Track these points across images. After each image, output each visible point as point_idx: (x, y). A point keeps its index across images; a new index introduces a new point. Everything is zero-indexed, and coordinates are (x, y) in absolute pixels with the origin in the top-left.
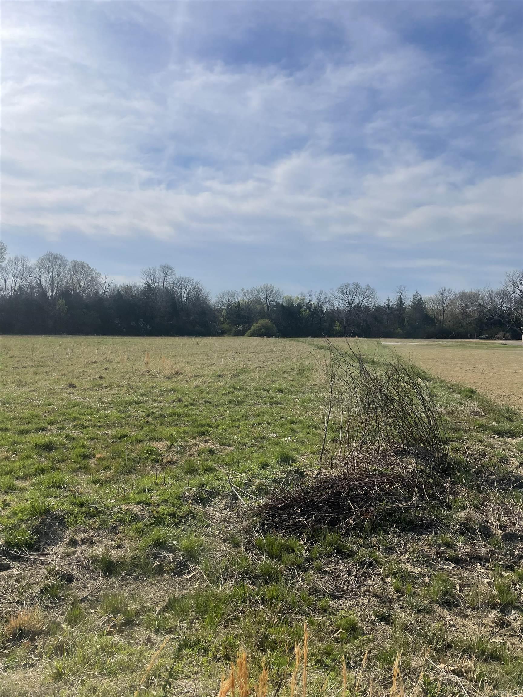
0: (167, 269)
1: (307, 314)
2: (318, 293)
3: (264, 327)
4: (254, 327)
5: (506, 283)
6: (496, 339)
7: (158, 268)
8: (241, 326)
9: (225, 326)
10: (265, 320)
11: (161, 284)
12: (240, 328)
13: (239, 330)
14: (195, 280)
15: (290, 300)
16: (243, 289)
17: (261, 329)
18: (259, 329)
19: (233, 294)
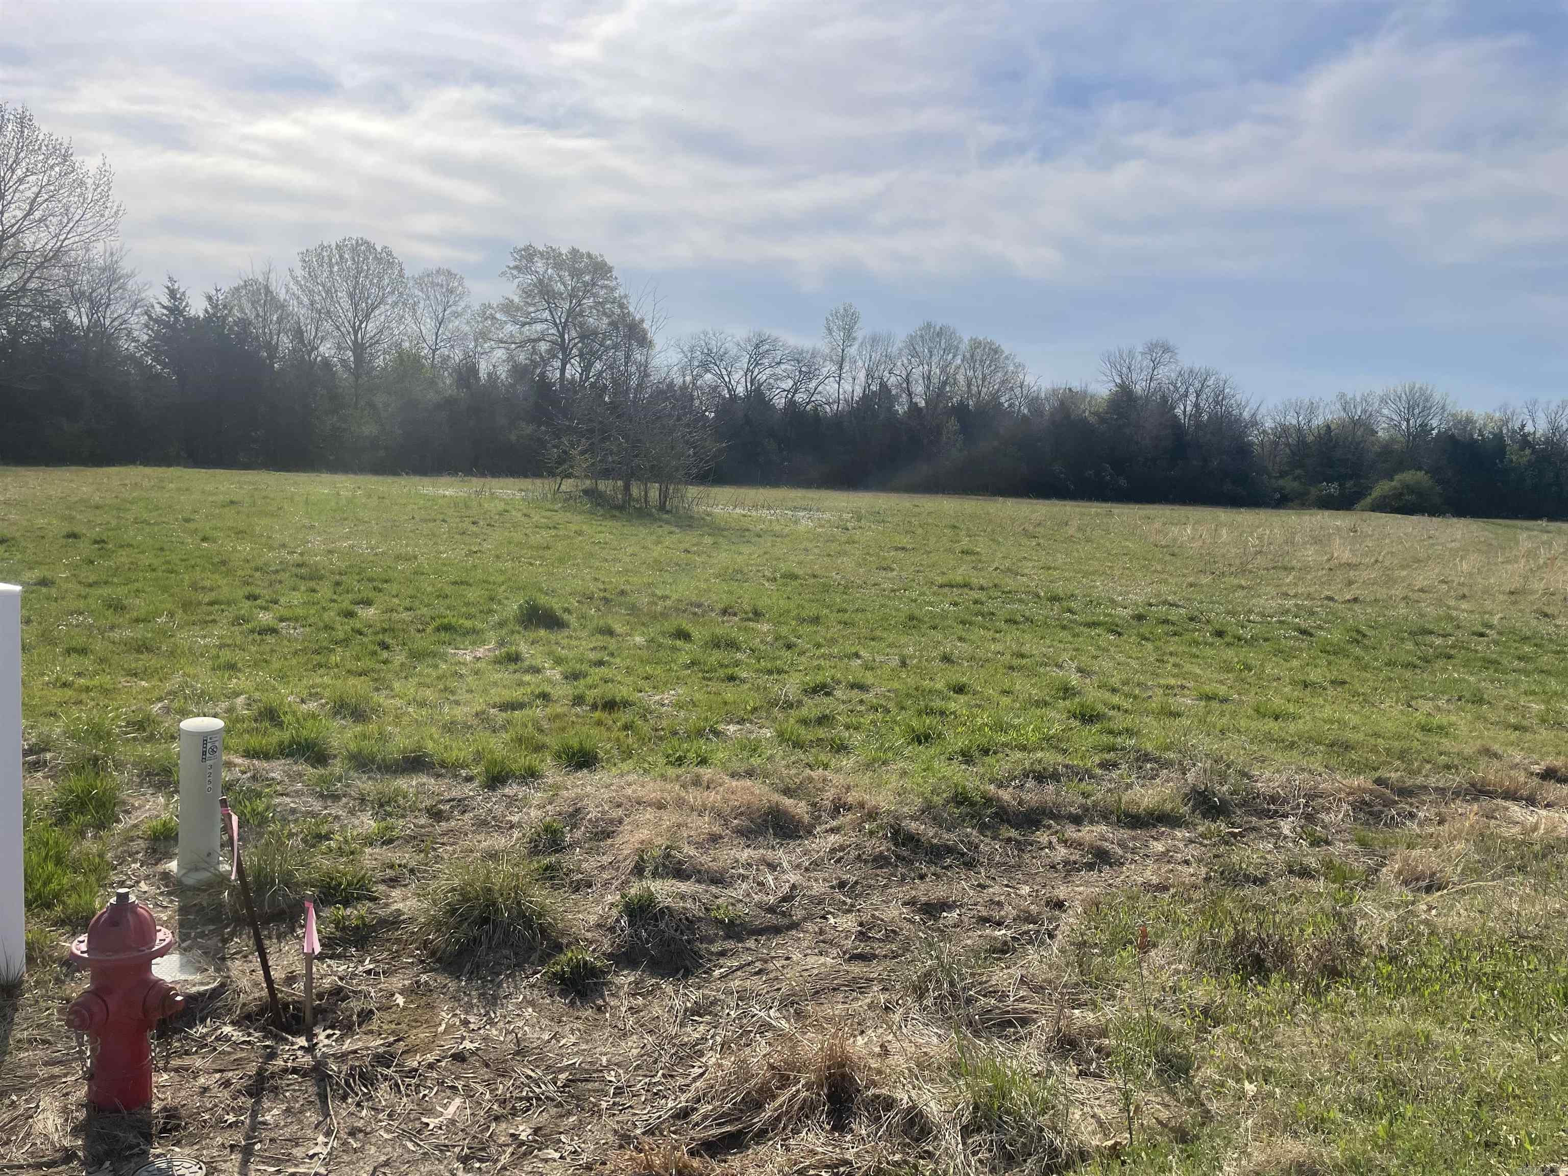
0: (1158, 351)
1: (1525, 459)
2: (1553, 407)
3: (1409, 488)
4: (1382, 488)
7: (1139, 349)
8: (1336, 485)
9: (1289, 484)
10: (1412, 472)
11: (1144, 386)
12: (1333, 489)
13: (1330, 496)
14: (1221, 376)
16: (1343, 395)
17: (1401, 494)
19: (1312, 409)
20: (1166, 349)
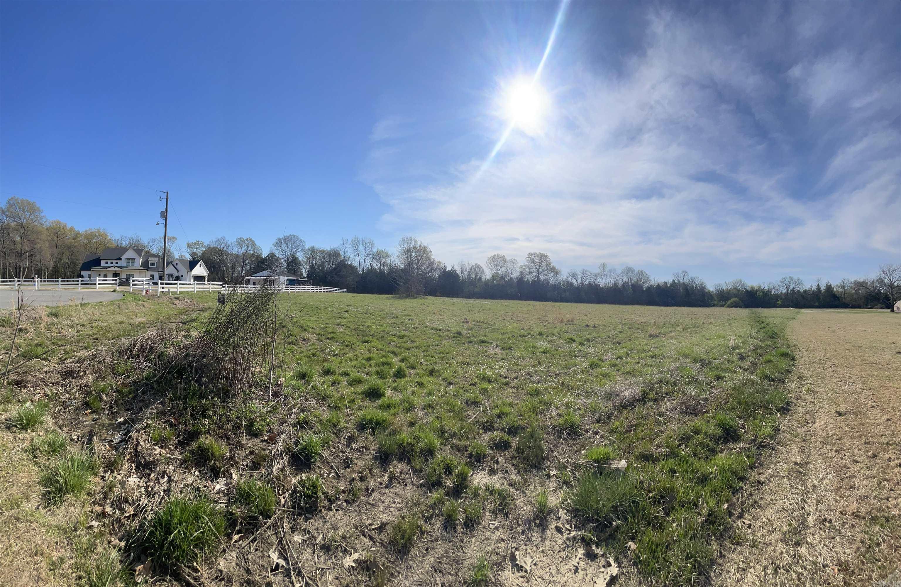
0: (685, 273)
1: (761, 295)
2: (768, 283)
3: (735, 302)
4: (729, 302)
5: (879, 272)
6: (876, 308)
7: (681, 272)
8: (723, 302)
9: (716, 302)
10: (736, 298)
11: (681, 281)
14: (700, 278)
15: (752, 288)
18: (732, 303)
20: (686, 272)
